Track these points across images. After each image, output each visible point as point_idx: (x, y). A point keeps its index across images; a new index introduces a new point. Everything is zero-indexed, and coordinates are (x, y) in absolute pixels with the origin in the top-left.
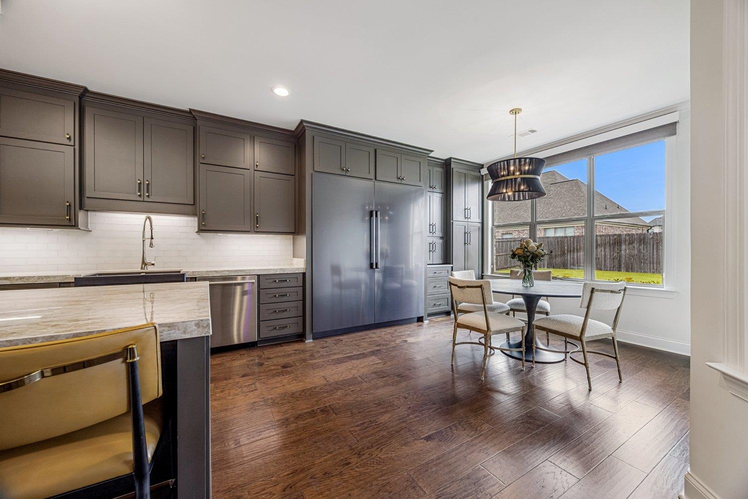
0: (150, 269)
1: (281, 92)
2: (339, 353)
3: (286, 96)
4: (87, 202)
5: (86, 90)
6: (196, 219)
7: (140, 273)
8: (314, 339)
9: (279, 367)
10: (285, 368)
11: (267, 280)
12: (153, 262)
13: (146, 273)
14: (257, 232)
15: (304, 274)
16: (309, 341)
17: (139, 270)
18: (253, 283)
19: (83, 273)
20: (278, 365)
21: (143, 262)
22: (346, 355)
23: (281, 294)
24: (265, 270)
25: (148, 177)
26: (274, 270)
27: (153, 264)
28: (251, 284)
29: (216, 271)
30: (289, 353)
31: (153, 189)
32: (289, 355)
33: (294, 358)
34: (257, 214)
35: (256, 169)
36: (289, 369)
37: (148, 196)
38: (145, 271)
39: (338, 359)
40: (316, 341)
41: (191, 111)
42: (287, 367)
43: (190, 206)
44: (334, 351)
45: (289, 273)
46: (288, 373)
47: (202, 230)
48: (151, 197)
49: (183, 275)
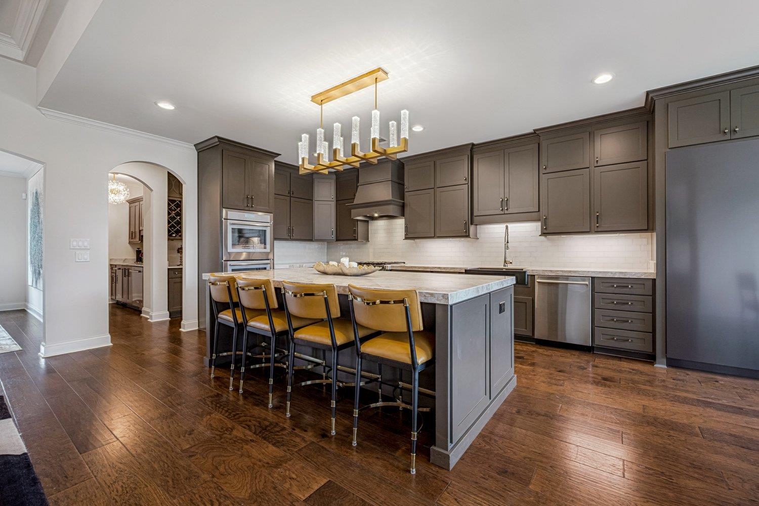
0: (510, 266)
1: (603, 79)
2: (694, 393)
3: (610, 81)
4: (475, 219)
5: (473, 145)
6: (540, 223)
7: (502, 269)
8: (668, 365)
9: (600, 378)
10: (606, 380)
11: (603, 284)
12: (511, 261)
13: (506, 269)
14: (597, 232)
15: (654, 280)
16: (661, 366)
17: (502, 267)
18: (587, 285)
19: (469, 267)
20: (598, 375)
21: (505, 261)
22: (703, 399)
23: (620, 301)
24: (600, 272)
25: (507, 195)
26: (611, 273)
27: (511, 263)
28: (584, 286)
29: (551, 271)
30: (623, 369)
31: (511, 203)
32: (620, 371)
33: (625, 376)
34: (598, 212)
35: (596, 165)
36: (608, 383)
37: (507, 209)
38: (506, 268)
39: (685, 398)
40: (671, 369)
41: (535, 130)
42: (608, 381)
43: (536, 213)
44: (690, 389)
45: (631, 277)
46: (605, 386)
47: (545, 233)
48: (509, 210)
49: (525, 272)
